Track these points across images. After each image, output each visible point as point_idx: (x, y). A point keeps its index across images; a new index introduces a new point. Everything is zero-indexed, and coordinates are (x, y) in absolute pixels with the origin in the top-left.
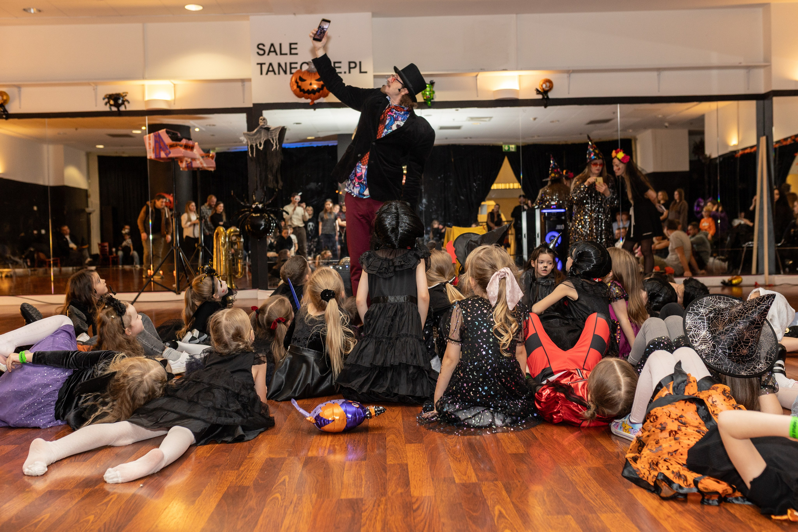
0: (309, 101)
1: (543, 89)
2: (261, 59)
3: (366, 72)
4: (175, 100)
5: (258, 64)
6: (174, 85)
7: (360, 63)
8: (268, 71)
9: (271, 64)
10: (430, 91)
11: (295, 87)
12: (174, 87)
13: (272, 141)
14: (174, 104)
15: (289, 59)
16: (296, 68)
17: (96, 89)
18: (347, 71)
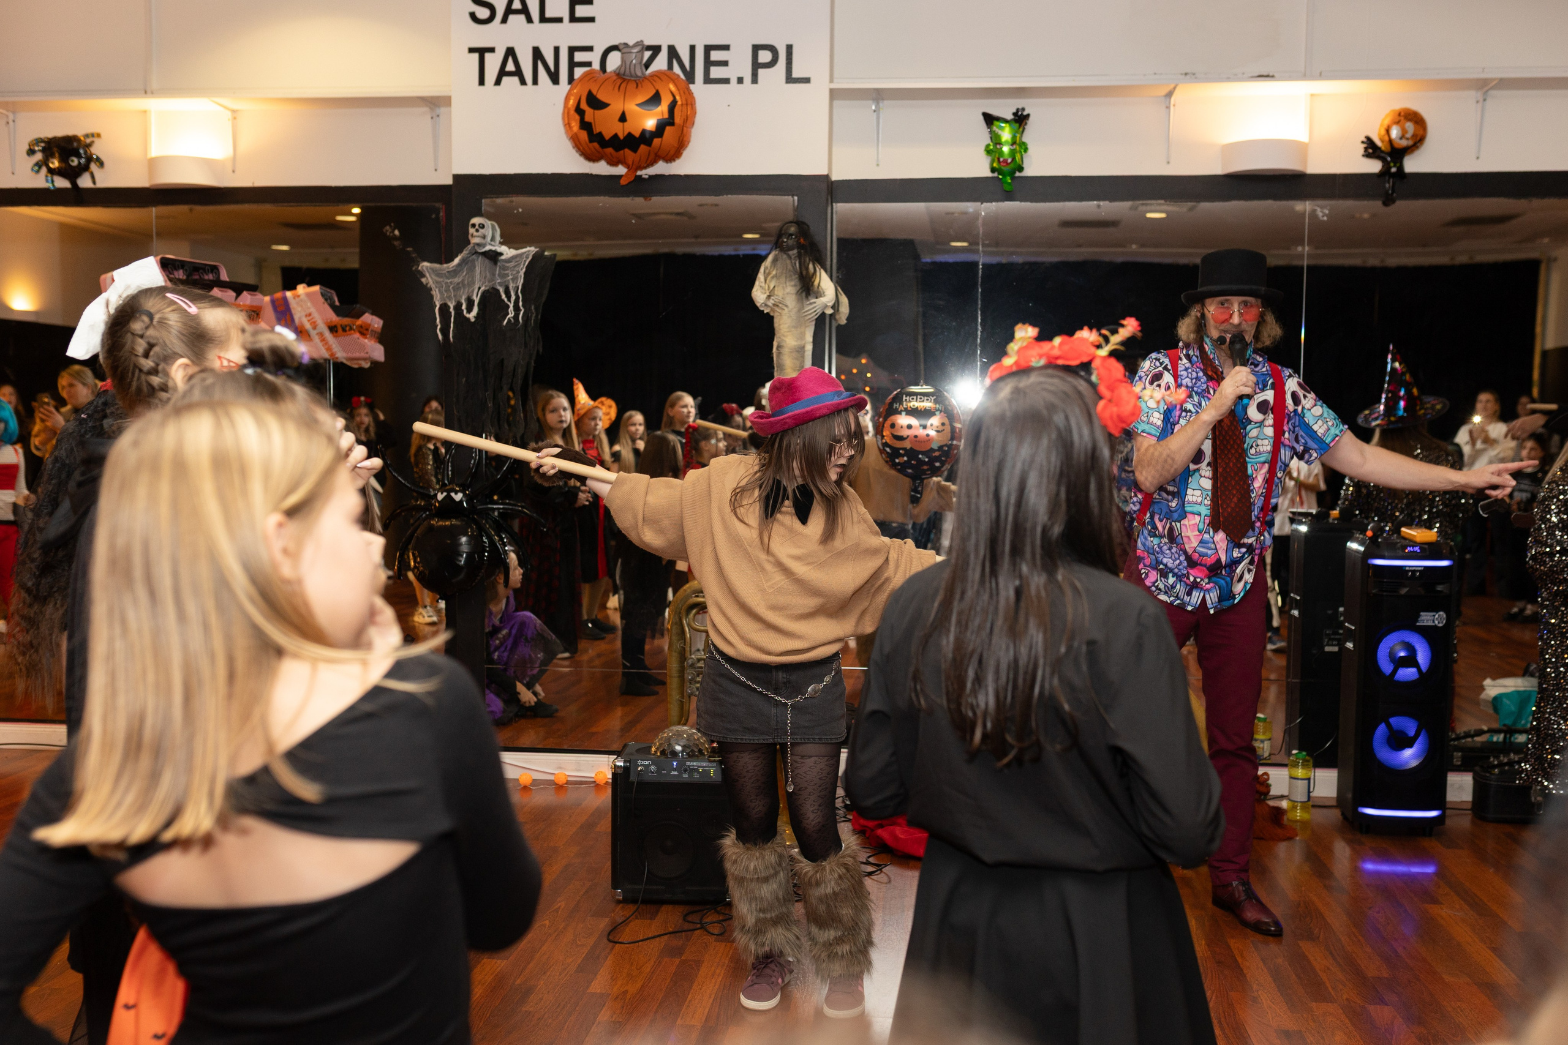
0: (621, 170)
1: (1391, 141)
2: (483, 36)
3: (807, 80)
4: (234, 158)
5: (472, 50)
6: (234, 111)
7: (789, 48)
8: (502, 73)
9: (510, 52)
10: (1014, 143)
11: (575, 126)
12: (235, 118)
13: (503, 296)
14: (234, 171)
15: (567, 35)
16: (589, 64)
17: (14, 121)
18: (748, 78)
